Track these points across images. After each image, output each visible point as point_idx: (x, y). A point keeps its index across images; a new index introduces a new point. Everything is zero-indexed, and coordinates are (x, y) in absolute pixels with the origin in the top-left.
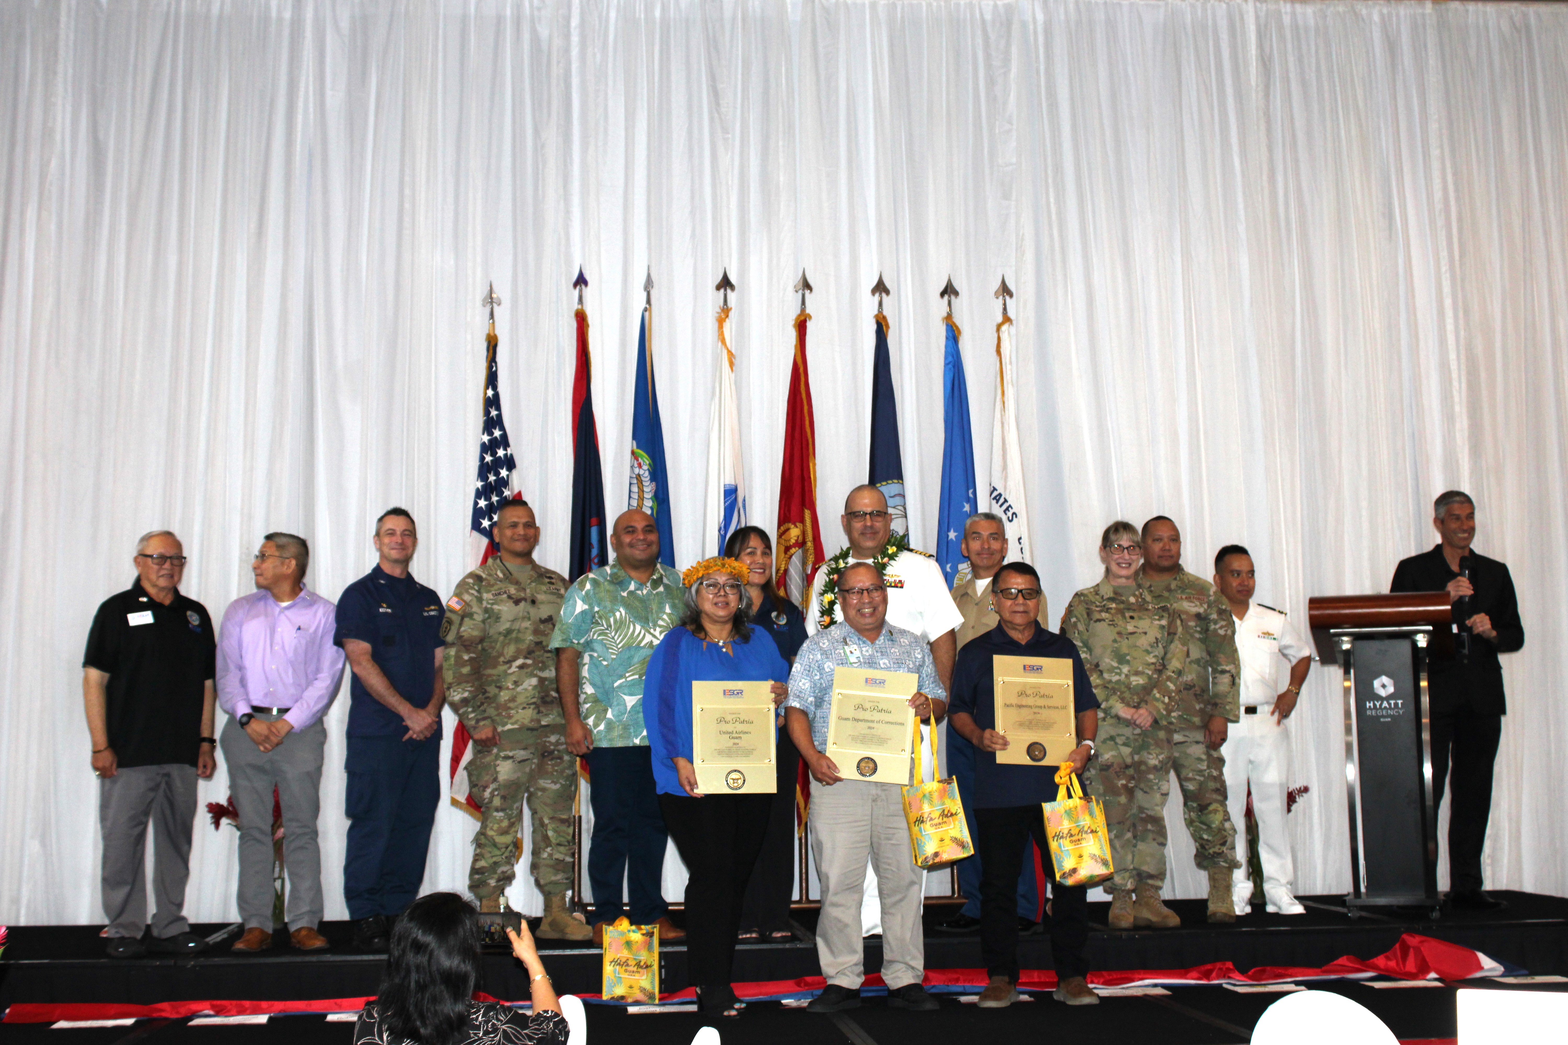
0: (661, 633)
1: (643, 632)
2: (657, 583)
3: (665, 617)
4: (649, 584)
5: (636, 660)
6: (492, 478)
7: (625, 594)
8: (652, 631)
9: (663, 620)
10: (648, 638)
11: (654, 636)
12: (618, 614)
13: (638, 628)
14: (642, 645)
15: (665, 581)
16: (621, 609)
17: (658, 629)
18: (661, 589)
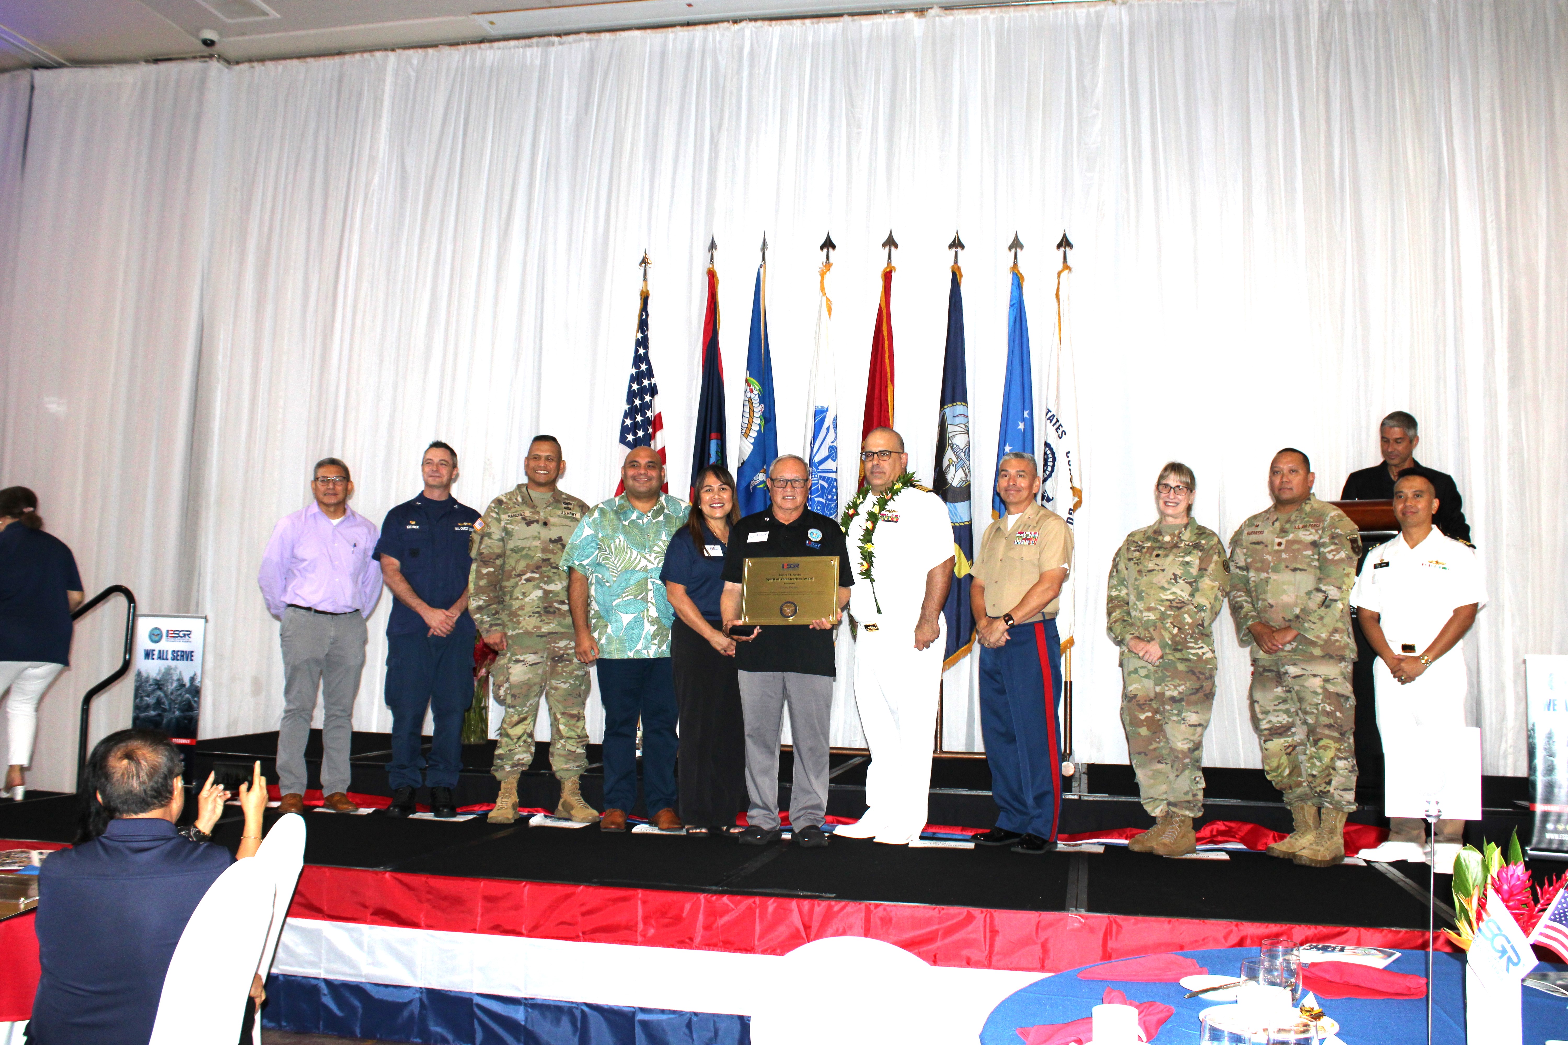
0: (656, 558)
1: (639, 557)
2: (657, 513)
3: (661, 543)
4: (650, 514)
5: (632, 582)
6: (637, 402)
7: (626, 523)
8: (647, 556)
9: (659, 546)
10: (644, 562)
11: (649, 561)
12: (617, 541)
13: (635, 553)
14: (638, 568)
15: (666, 511)
16: (621, 537)
17: (654, 555)
18: (661, 518)
